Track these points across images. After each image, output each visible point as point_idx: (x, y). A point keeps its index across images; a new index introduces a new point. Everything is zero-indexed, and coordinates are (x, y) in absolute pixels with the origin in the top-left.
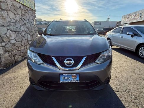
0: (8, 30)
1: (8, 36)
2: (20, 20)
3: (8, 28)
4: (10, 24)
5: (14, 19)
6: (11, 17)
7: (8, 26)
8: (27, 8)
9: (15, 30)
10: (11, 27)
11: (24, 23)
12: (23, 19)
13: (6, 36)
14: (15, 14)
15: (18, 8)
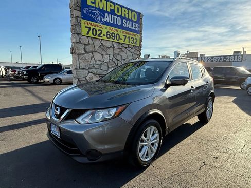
0: (89, 72)
1: (88, 79)
2: (109, 61)
3: (90, 71)
4: (94, 67)
5: (100, 61)
6: (97, 59)
7: (90, 68)
8: (124, 46)
9: (99, 73)
10: (94, 70)
11: (115, 65)
12: (114, 59)
13: (84, 79)
14: (102, 55)
15: (109, 48)
